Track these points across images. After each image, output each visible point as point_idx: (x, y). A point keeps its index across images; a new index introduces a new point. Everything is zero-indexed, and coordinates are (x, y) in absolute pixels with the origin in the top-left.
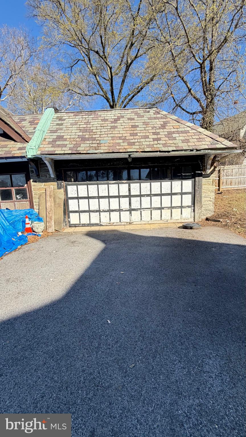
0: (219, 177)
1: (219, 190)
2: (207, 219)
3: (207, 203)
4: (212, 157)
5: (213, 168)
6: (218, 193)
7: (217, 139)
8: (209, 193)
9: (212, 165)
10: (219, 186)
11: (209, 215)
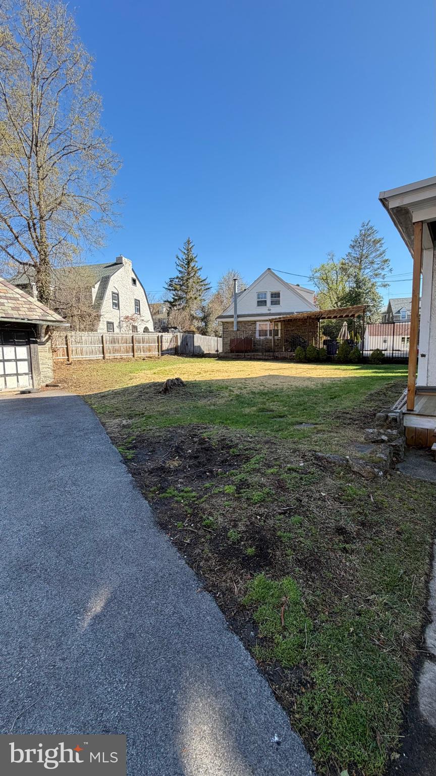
0: (67, 344)
1: (69, 361)
2: (47, 386)
3: (45, 370)
4: (45, 327)
5: (47, 336)
6: (68, 364)
7: (47, 311)
8: (47, 360)
9: (46, 334)
10: (68, 355)
11: (48, 382)
